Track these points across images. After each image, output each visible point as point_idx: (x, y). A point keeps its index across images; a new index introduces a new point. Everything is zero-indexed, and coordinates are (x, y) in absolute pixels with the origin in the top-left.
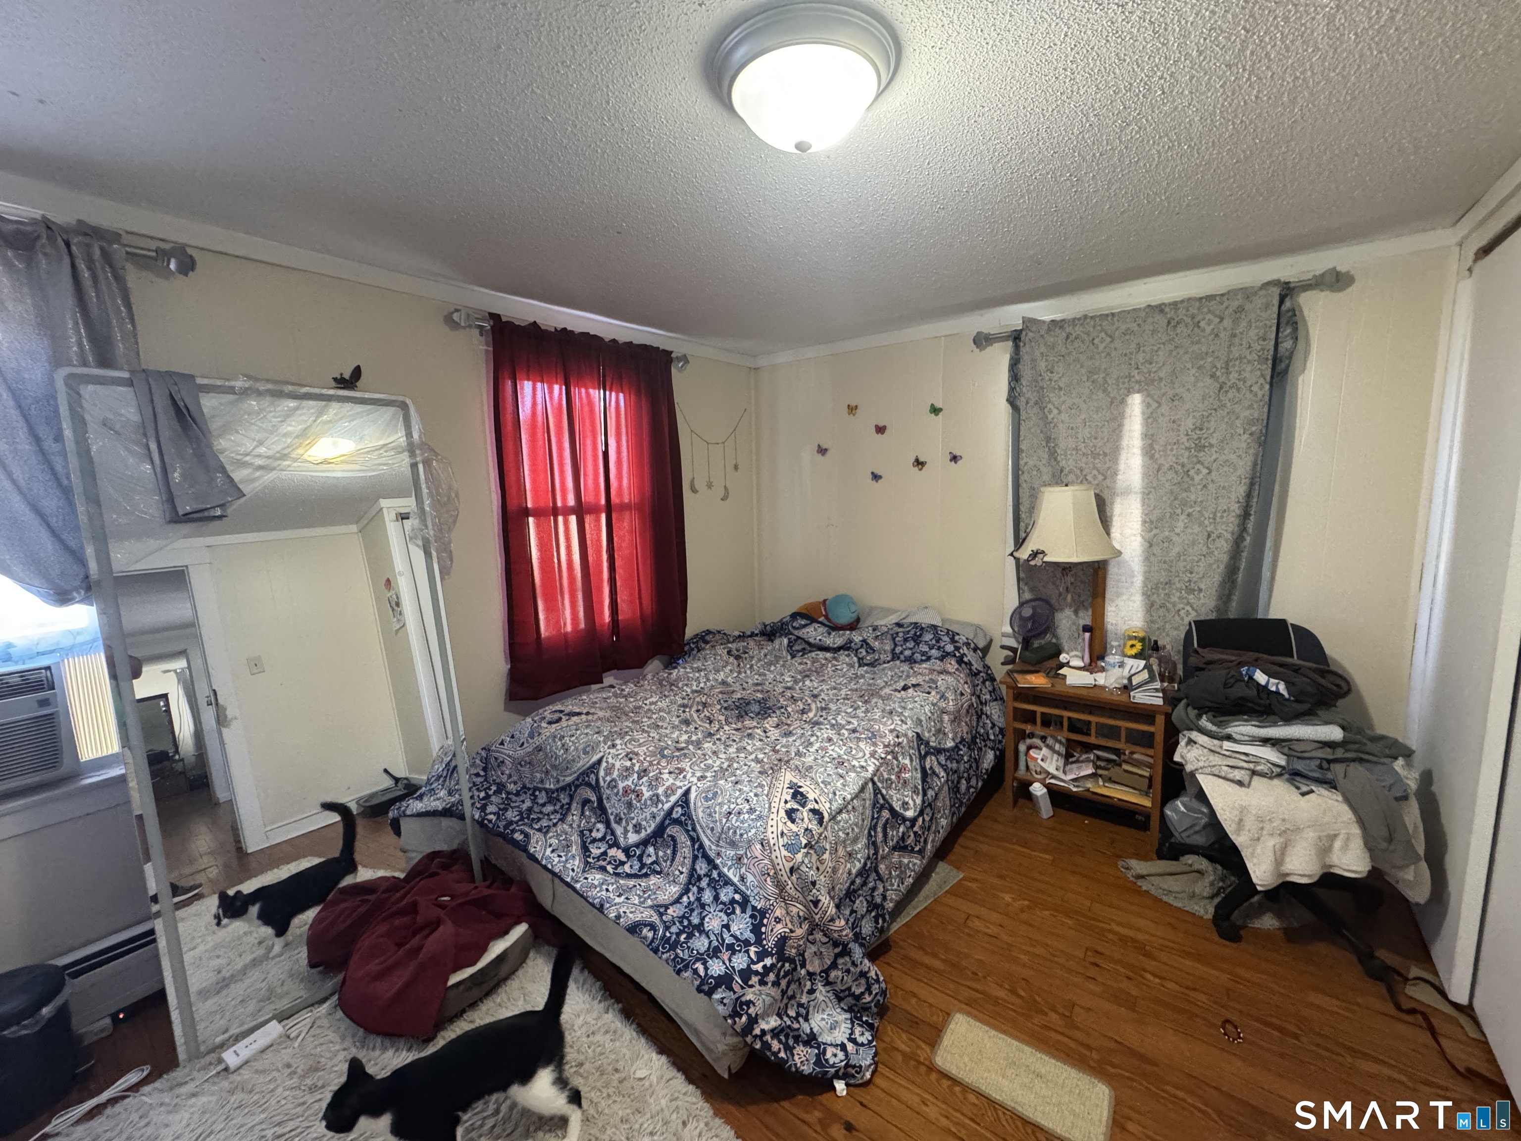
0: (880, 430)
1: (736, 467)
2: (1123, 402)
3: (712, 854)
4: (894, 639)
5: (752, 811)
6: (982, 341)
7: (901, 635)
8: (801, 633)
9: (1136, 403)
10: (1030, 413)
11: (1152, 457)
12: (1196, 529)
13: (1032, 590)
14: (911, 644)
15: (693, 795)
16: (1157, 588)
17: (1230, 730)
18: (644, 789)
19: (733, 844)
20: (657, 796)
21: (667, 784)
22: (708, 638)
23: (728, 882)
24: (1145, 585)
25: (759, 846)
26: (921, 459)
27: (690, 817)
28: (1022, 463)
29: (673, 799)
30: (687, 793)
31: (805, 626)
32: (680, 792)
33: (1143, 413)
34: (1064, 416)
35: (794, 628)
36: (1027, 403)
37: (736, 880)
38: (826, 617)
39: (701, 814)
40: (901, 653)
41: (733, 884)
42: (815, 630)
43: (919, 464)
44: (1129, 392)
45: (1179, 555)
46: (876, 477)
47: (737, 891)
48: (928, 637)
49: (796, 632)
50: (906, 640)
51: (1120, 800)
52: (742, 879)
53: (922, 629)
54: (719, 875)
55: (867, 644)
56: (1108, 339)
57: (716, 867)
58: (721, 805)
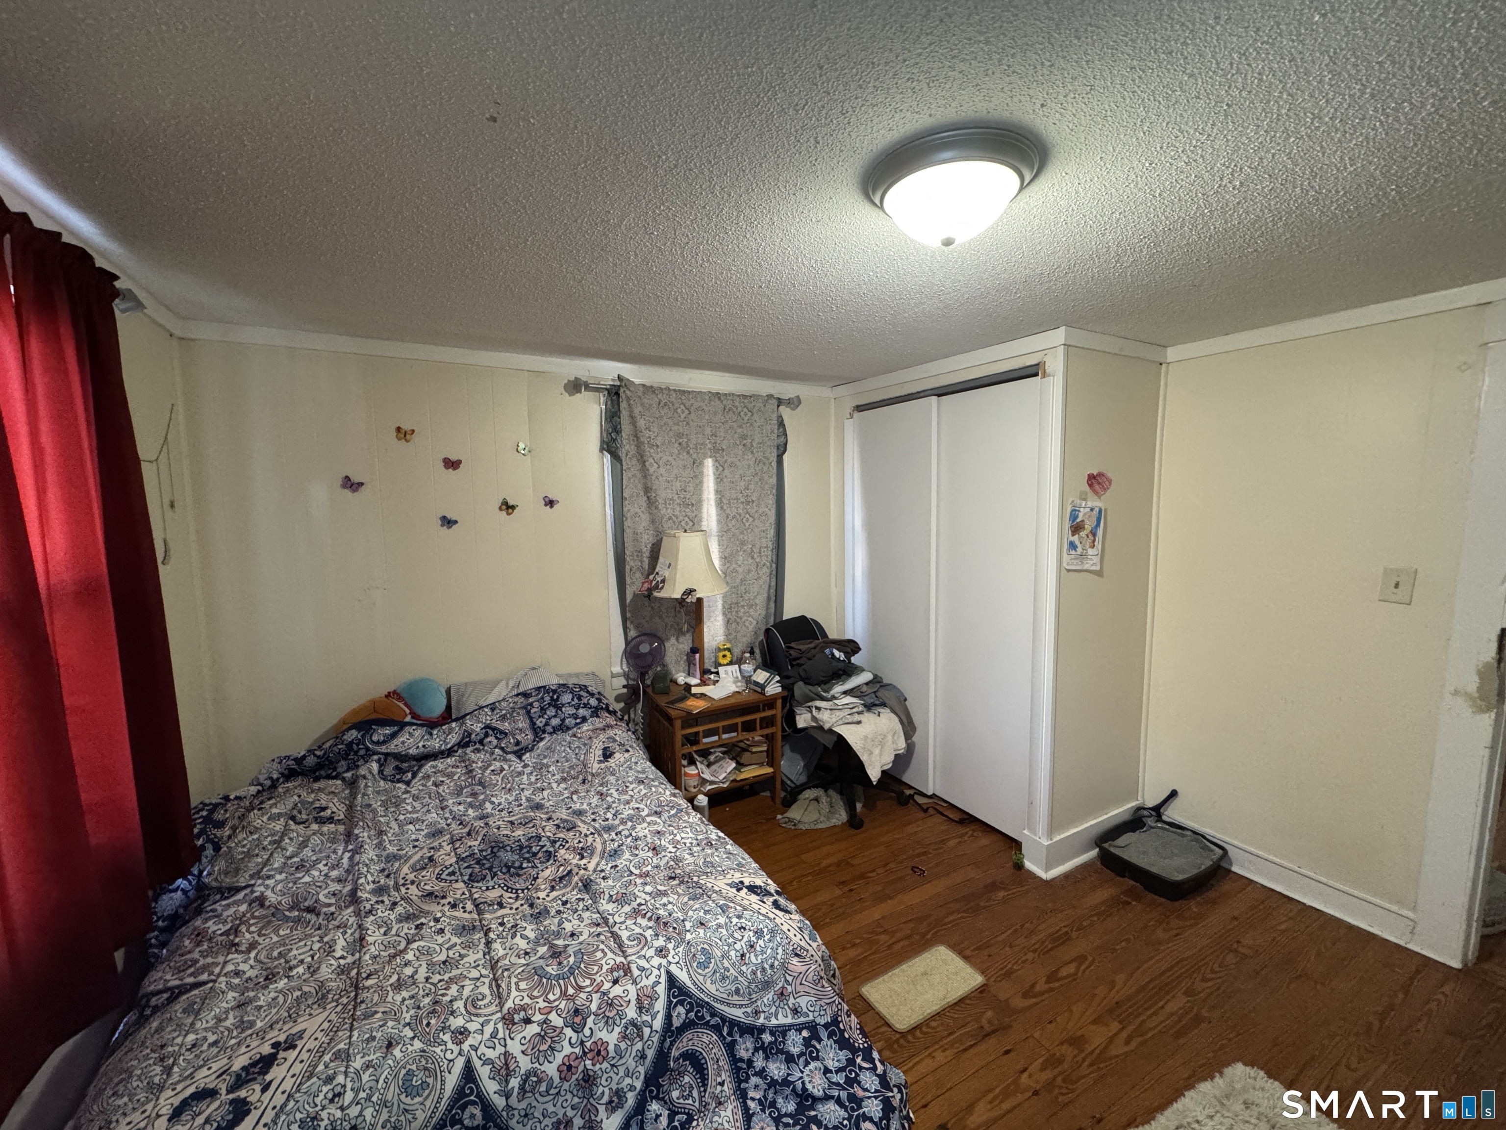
0: (452, 464)
2: (701, 464)
3: (749, 1021)
4: (528, 712)
5: (759, 933)
6: (575, 386)
7: (536, 704)
8: (394, 746)
9: (709, 465)
10: (630, 464)
15: (682, 976)
16: (731, 608)
19: (767, 985)
20: (633, 1023)
21: (633, 996)
23: (784, 1031)
24: (724, 607)
25: (795, 960)
26: (511, 503)
27: (702, 1004)
29: (660, 1006)
30: (672, 980)
31: (393, 736)
32: (661, 989)
33: (714, 474)
34: (662, 470)
35: (378, 743)
36: (627, 455)
37: (789, 1020)
39: (712, 988)
41: (790, 1027)
42: (411, 735)
43: (508, 507)
44: (705, 457)
45: (742, 581)
46: (448, 522)
47: (799, 1029)
48: (566, 698)
49: (383, 749)
50: (543, 710)
51: (754, 777)
52: (795, 1011)
53: (554, 692)
54: (772, 1033)
55: (494, 729)
56: (687, 412)
57: (762, 1029)
58: (726, 955)
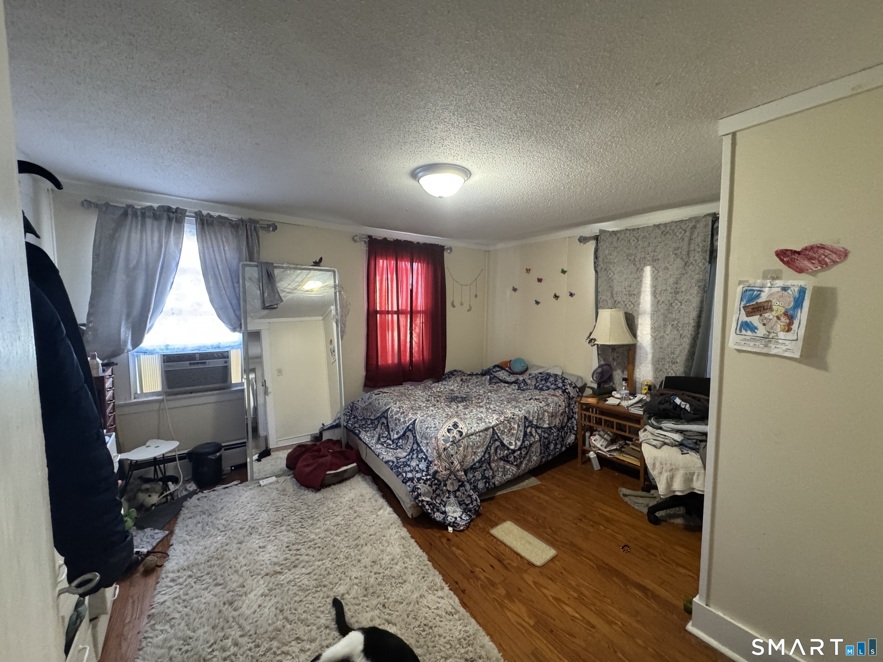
0: (540, 280)
1: (476, 296)
2: (642, 270)
3: (419, 442)
4: (536, 379)
5: (435, 427)
6: (583, 240)
7: (540, 378)
8: (496, 374)
9: (648, 270)
10: (601, 274)
11: (655, 296)
12: (676, 332)
13: (604, 360)
14: (543, 382)
15: (417, 421)
16: (658, 361)
17: (662, 425)
18: (402, 418)
19: (426, 439)
20: (405, 421)
21: (410, 417)
22: (454, 373)
23: (422, 451)
24: (653, 360)
25: (434, 439)
26: (557, 295)
27: (414, 429)
28: (599, 298)
29: (410, 422)
30: (415, 420)
31: (498, 371)
32: (413, 420)
33: (651, 275)
34: (616, 276)
35: (494, 372)
36: (601, 269)
37: (425, 451)
38: (510, 368)
39: (418, 427)
40: (538, 386)
41: (424, 452)
42: (503, 373)
43: (556, 297)
44: (645, 265)
45: (668, 345)
46: (537, 303)
47: (425, 455)
48: (551, 379)
49: (494, 374)
50: (542, 380)
51: (628, 462)
52: (427, 451)
53: (550, 375)
54: (420, 449)
55: (525, 381)
56: (636, 241)
57: (419, 446)
58: (425, 425)
